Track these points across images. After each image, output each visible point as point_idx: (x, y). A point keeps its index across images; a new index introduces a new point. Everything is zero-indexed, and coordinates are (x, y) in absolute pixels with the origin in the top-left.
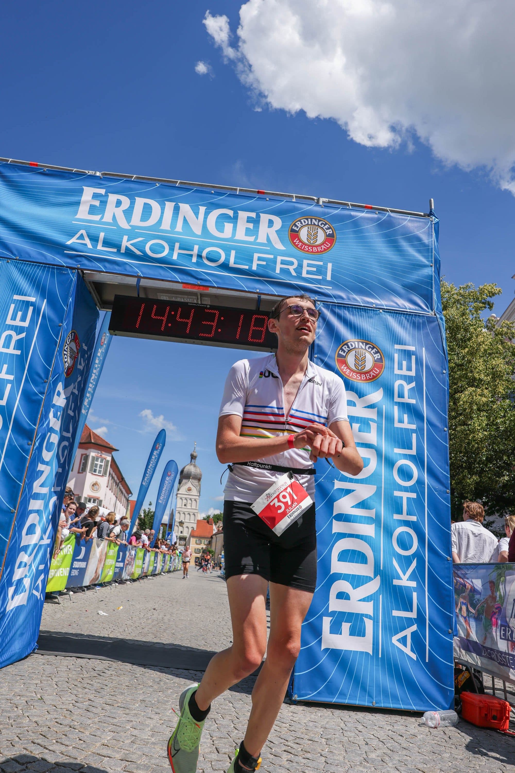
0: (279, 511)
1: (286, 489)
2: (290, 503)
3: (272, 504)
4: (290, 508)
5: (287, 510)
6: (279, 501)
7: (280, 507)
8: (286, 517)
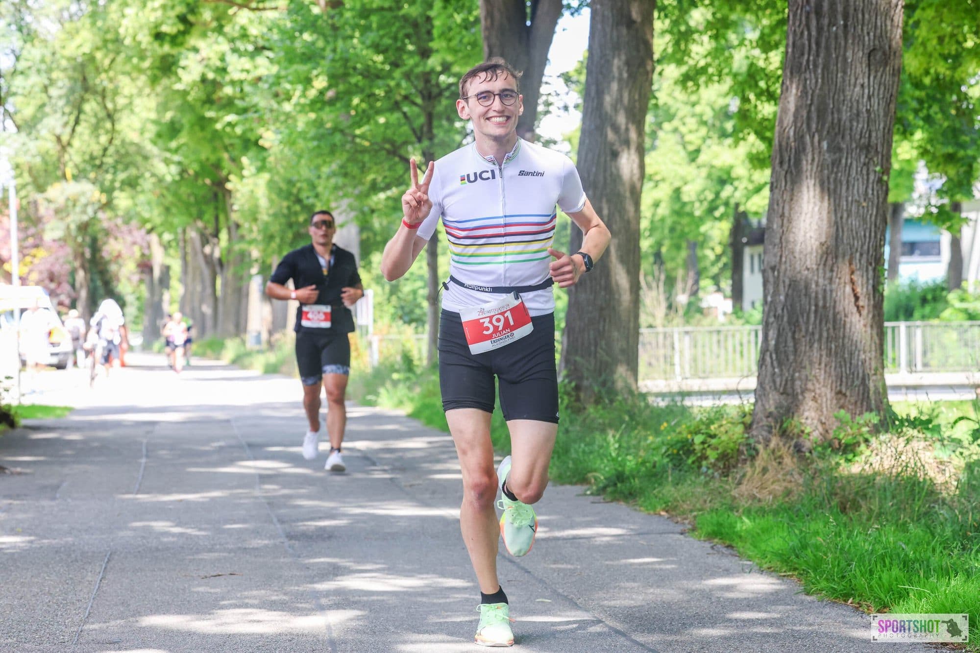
0: (485, 332)
1: (505, 312)
2: (500, 328)
3: (481, 321)
4: (498, 334)
5: (494, 335)
6: (491, 322)
7: (487, 329)
8: (489, 341)
